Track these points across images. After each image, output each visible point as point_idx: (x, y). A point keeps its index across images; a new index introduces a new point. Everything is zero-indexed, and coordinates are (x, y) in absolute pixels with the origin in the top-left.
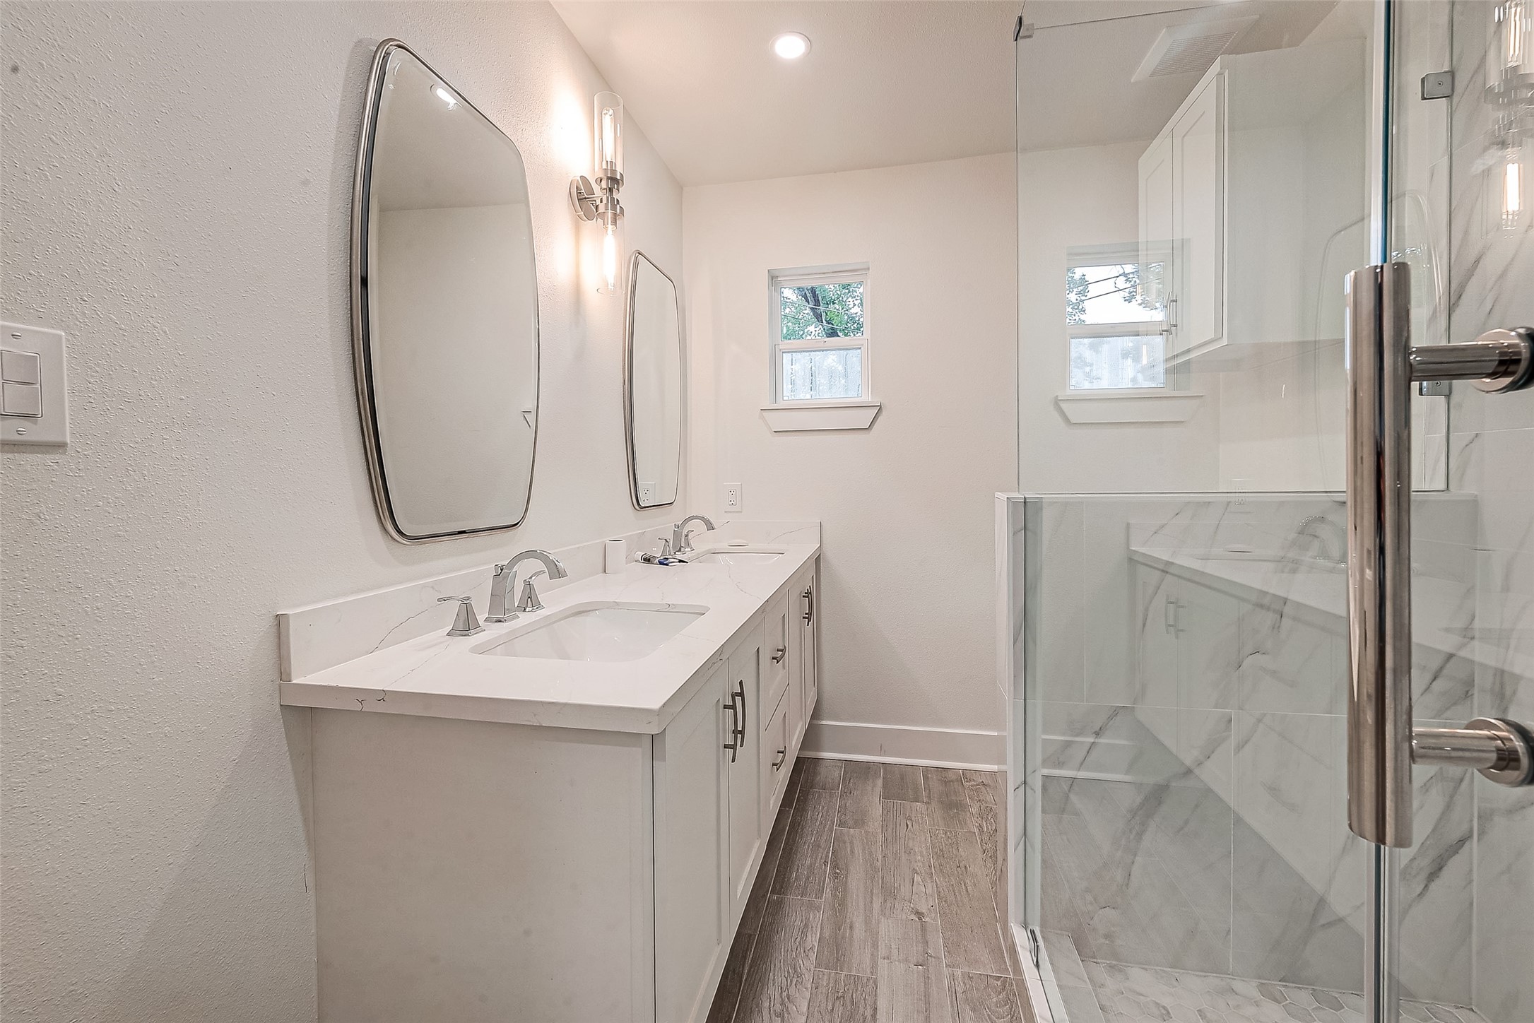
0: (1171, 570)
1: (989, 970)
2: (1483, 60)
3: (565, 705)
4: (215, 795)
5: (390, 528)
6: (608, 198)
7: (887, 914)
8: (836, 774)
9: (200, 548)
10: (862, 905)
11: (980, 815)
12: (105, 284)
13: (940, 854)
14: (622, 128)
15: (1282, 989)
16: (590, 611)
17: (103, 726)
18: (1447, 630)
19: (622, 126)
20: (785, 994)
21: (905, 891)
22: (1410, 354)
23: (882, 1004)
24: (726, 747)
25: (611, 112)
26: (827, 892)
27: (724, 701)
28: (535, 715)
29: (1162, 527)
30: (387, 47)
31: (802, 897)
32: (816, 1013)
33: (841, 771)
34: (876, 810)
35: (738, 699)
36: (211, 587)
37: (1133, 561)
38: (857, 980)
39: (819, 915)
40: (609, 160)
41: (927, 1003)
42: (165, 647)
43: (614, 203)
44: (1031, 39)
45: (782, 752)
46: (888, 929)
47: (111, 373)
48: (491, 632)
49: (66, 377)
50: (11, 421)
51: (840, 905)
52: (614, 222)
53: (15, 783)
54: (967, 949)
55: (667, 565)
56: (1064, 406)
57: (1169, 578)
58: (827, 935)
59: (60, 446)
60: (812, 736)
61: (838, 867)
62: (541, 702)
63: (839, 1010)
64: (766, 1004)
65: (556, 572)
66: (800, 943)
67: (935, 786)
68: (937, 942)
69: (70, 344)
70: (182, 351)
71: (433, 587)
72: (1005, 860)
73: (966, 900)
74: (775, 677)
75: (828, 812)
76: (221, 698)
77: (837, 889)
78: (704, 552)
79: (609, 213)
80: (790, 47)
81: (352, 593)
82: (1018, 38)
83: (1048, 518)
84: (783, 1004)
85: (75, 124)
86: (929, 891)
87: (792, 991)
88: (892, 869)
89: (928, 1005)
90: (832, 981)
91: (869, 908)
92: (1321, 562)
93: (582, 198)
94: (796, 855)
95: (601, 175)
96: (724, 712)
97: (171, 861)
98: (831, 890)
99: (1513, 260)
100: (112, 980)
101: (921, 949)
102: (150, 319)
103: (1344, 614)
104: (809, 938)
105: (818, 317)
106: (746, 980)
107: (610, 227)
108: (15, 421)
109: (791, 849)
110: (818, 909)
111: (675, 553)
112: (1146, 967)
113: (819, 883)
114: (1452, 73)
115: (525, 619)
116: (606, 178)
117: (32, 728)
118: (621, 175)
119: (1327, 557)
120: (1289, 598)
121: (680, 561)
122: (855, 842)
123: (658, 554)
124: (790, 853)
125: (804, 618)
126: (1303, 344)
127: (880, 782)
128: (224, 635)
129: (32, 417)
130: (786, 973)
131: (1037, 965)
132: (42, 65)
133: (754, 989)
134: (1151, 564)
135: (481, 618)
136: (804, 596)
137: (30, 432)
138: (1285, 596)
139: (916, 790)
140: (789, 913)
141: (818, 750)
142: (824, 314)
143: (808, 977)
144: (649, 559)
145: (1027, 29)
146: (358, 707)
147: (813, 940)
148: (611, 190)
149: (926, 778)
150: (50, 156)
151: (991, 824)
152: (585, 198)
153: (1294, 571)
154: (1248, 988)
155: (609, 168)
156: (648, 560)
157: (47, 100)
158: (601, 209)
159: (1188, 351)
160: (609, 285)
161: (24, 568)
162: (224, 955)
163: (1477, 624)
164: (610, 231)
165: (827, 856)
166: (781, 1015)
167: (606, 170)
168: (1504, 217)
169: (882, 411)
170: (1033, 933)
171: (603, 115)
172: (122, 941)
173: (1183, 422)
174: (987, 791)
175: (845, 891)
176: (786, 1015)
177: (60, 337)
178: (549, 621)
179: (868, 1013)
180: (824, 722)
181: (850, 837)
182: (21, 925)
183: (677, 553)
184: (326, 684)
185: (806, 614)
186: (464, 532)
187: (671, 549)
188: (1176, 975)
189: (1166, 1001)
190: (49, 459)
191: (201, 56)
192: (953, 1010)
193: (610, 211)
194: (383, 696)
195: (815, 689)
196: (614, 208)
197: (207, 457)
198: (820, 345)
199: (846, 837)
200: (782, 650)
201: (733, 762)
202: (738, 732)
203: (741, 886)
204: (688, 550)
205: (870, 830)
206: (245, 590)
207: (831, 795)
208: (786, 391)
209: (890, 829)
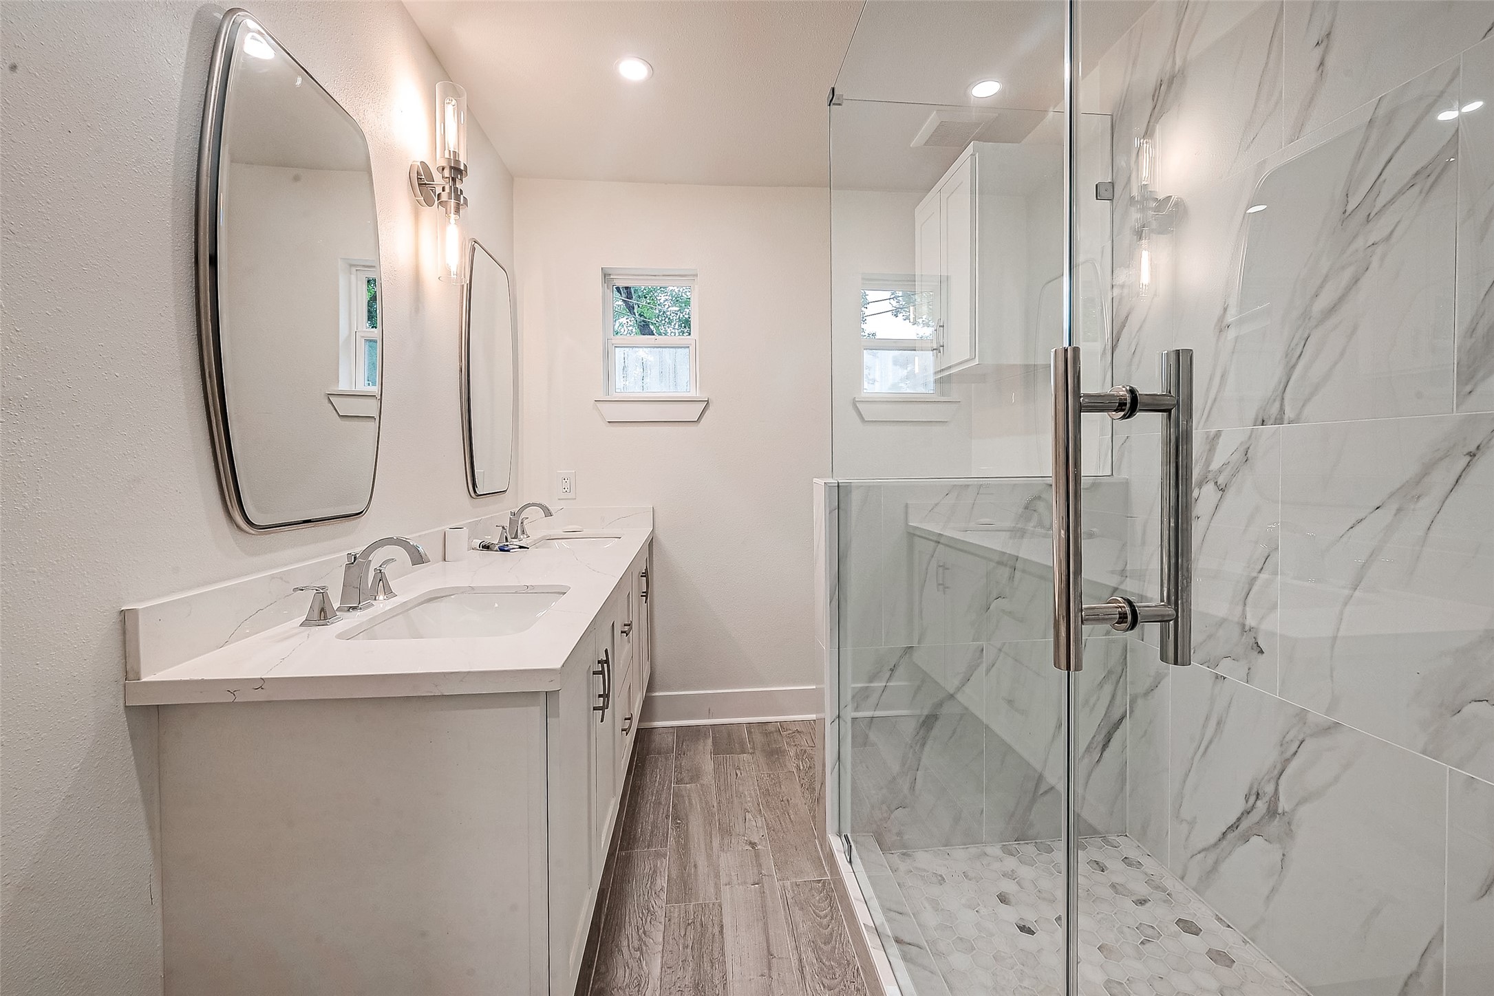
0: (942, 541)
1: (814, 876)
2: (1129, 178)
3: (468, 673)
4: (56, 807)
5: (240, 519)
6: (451, 187)
7: (725, 849)
8: (670, 740)
9: (39, 540)
10: (703, 846)
11: (797, 756)
13: (767, 793)
14: (465, 120)
15: (1017, 846)
18: (1113, 572)
19: (465, 117)
20: (641, 931)
21: (739, 828)
22: (1081, 397)
23: (727, 921)
24: (595, 709)
25: (454, 102)
26: (671, 841)
27: (593, 667)
29: (936, 505)
30: (235, 16)
31: (648, 848)
32: (671, 940)
33: (674, 736)
34: (708, 765)
37: (912, 535)
38: (704, 907)
39: (666, 862)
40: (452, 150)
41: (765, 913)
43: (457, 194)
44: (840, 106)
45: (629, 719)
46: (727, 861)
48: (349, 620)
51: (684, 849)
52: (457, 211)
54: (794, 864)
55: (508, 551)
56: (859, 406)
57: (940, 546)
58: (674, 876)
60: (648, 704)
61: (679, 818)
62: (443, 673)
63: (691, 934)
64: (625, 943)
65: (418, 558)
66: (650, 887)
67: (758, 738)
68: (769, 863)
70: (19, 327)
71: (281, 579)
72: (823, 784)
73: (790, 826)
74: (624, 648)
75: (665, 773)
76: (62, 702)
77: (679, 837)
78: (539, 539)
79: (452, 203)
80: (633, 70)
81: (199, 586)
82: (832, 104)
83: (856, 498)
84: (640, 939)
86: (759, 824)
87: (647, 927)
88: (727, 811)
89: (765, 914)
90: (682, 912)
91: (709, 846)
92: (1039, 530)
93: (422, 182)
94: (639, 814)
95: (444, 163)
96: (593, 678)
98: (675, 838)
99: (1144, 321)
101: (756, 871)
103: (1052, 565)
104: (658, 881)
105: (631, 308)
106: (603, 928)
107: (453, 216)
109: (634, 810)
110: (664, 856)
111: (513, 539)
112: (926, 849)
113: (663, 834)
114: (1112, 184)
115: (382, 604)
116: (448, 167)
118: (465, 165)
119: (1043, 527)
120: (1020, 555)
121: (521, 547)
122: (692, 795)
123: (495, 540)
124: (633, 814)
125: (642, 596)
126: (1027, 366)
127: (710, 741)
130: (640, 914)
131: (850, 862)
133: (612, 934)
134: (926, 536)
135: (336, 605)
136: (642, 576)
138: (1016, 554)
139: (742, 744)
140: (638, 864)
141: (651, 720)
142: (636, 307)
143: (660, 914)
144: (489, 546)
145: (839, 99)
146: (230, 699)
147: (662, 882)
148: (454, 180)
149: (749, 732)
151: (806, 763)
152: (425, 184)
153: (1022, 537)
154: (995, 850)
155: (452, 157)
156: (487, 547)
158: (443, 197)
159: (950, 367)
160: (452, 274)
163: (1128, 567)
164: (452, 220)
165: (668, 811)
166: (639, 949)
167: (449, 159)
168: (1141, 287)
169: (709, 406)
170: (846, 837)
171: (445, 104)
173: (946, 422)
174: (801, 737)
175: (687, 838)
176: (644, 948)
178: (405, 608)
179: (716, 930)
180: (657, 694)
181: (688, 792)
183: (515, 539)
184: (188, 679)
185: (643, 592)
186: (309, 521)
187: (509, 536)
188: (948, 851)
189: (942, 871)
191: (38, 9)
192: (786, 912)
193: (453, 200)
194: (260, 684)
195: (649, 663)
196: (457, 198)
197: (47, 442)
198: (651, 343)
199: (684, 793)
200: (629, 625)
201: (602, 721)
202: (605, 696)
203: (603, 838)
204: (525, 536)
205: (705, 783)
206: (87, 584)
207: (667, 759)
208: (619, 383)
209: (722, 780)
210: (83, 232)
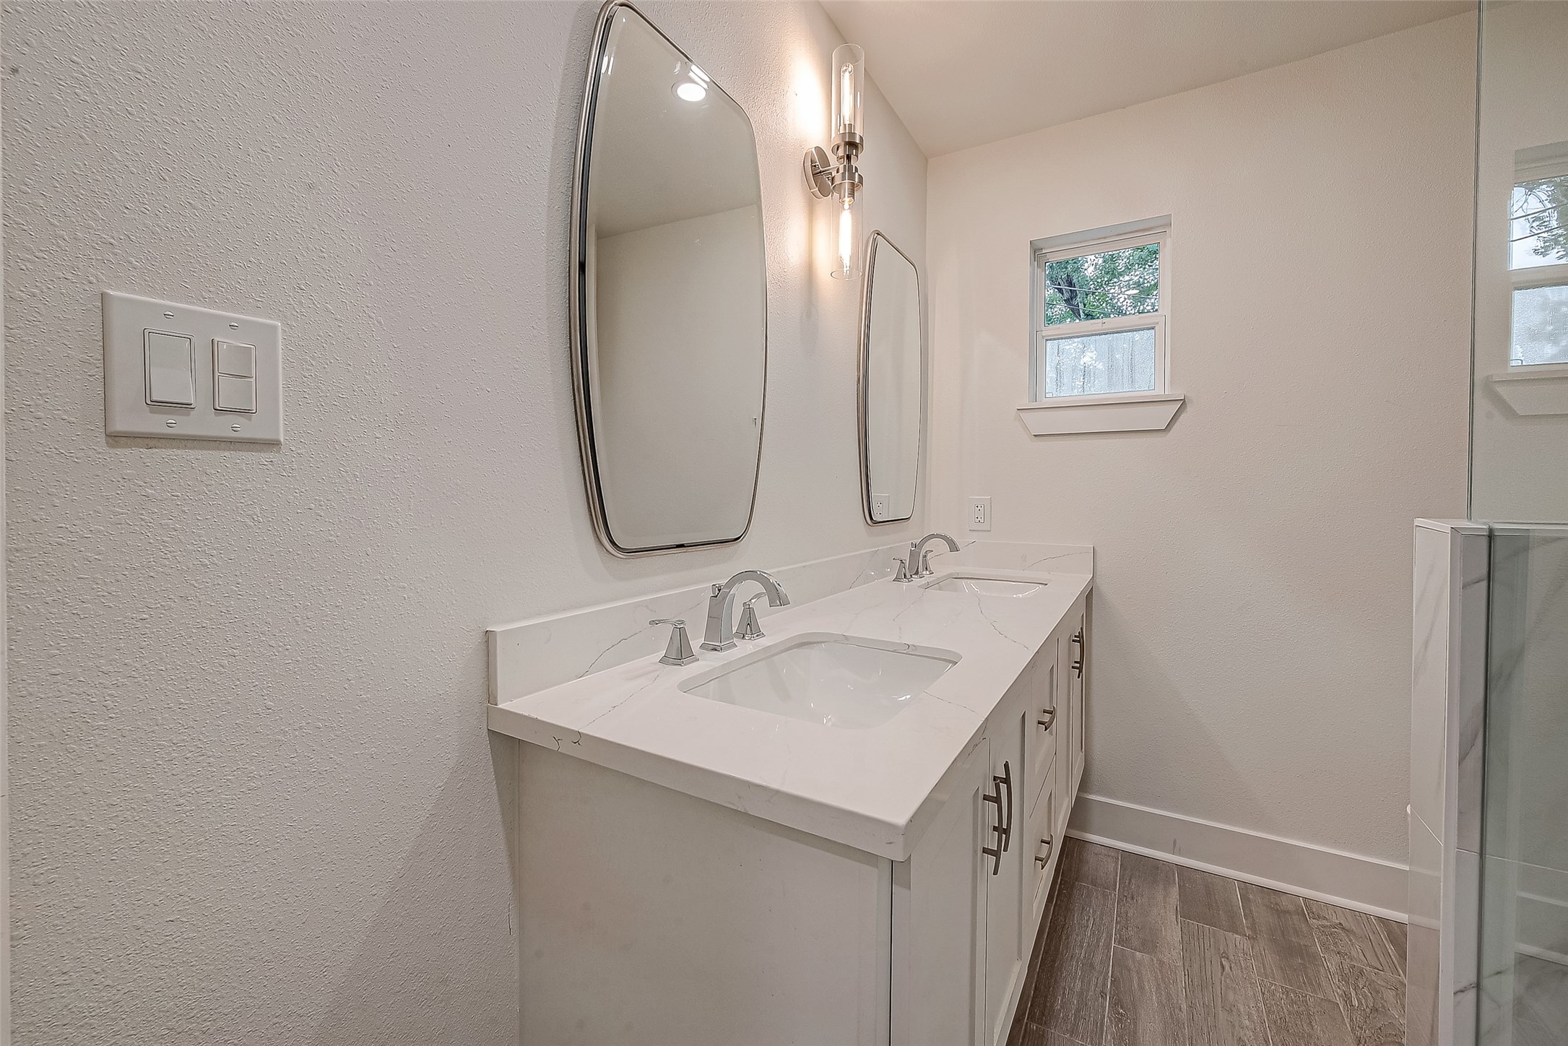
3: (777, 792)
4: (420, 824)
5: (605, 540)
6: (845, 166)
8: (1111, 868)
9: (410, 556)
11: (1344, 978)
12: (322, 271)
14: (862, 97)
16: (814, 643)
17: (310, 744)
19: (862, 94)
24: (985, 851)
25: (851, 68)
26: (1108, 1040)
27: (984, 789)
28: (740, 798)
30: (611, 7)
31: (1071, 1036)
33: (1117, 863)
34: (1172, 933)
35: (1003, 787)
36: (421, 599)
40: (847, 123)
42: (373, 662)
43: (851, 171)
45: (1048, 842)
47: (326, 366)
48: (706, 663)
49: (280, 370)
50: (227, 416)
52: (852, 194)
53: (227, 800)
56: (1501, 390)
59: (273, 444)
60: (1080, 811)
61: (1122, 1005)
65: (777, 598)
67: (1262, 914)
69: (286, 336)
70: (397, 343)
71: (647, 607)
74: (1042, 746)
75: (1101, 919)
76: (428, 720)
77: (1122, 1038)
78: (944, 576)
79: (847, 185)
81: (564, 610)
85: (298, 102)
93: (817, 173)
95: (838, 142)
96: (983, 805)
97: (374, 892)
98: (1114, 1038)
100: (314, 1014)
102: (365, 309)
107: (847, 199)
108: (230, 417)
109: (1054, 961)
111: (911, 575)
113: (1096, 1022)
115: (745, 648)
116: (843, 143)
117: (242, 742)
118: (861, 138)
122: (1144, 973)
124: (1052, 966)
125: (1073, 667)
127: (1175, 891)
128: (432, 651)
129: (245, 412)
132: (267, 40)
135: (695, 644)
136: (1073, 641)
137: (244, 429)
139: (1232, 915)
141: (1086, 831)
142: (1081, 306)
146: (554, 746)
148: (849, 157)
149: (1246, 899)
150: (273, 136)
151: (1365, 996)
152: (820, 172)
155: (847, 132)
157: (272, 77)
158: (837, 181)
160: (845, 268)
161: (238, 573)
162: (426, 996)
164: (846, 206)
165: (1104, 985)
167: (843, 135)
169: (1185, 408)
171: (842, 74)
172: (325, 973)
174: (1351, 940)
175: (1134, 1044)
177: (275, 327)
178: (769, 654)
180: (1095, 798)
181: (1137, 965)
182: (228, 950)
183: (913, 576)
184: (525, 714)
185: (1076, 662)
186: (682, 546)
187: (907, 570)
190: (264, 457)
193: (847, 181)
194: (578, 738)
195: (1082, 755)
196: (852, 177)
197: (419, 458)
198: (1097, 328)
199: (1130, 963)
200: (1051, 713)
201: (995, 873)
202: (1003, 831)
203: (997, 1031)
204: (928, 573)
205: (1165, 959)
206: (454, 602)
207: (1105, 896)
208: (1050, 387)
209: (1196, 966)
210: (459, 246)
